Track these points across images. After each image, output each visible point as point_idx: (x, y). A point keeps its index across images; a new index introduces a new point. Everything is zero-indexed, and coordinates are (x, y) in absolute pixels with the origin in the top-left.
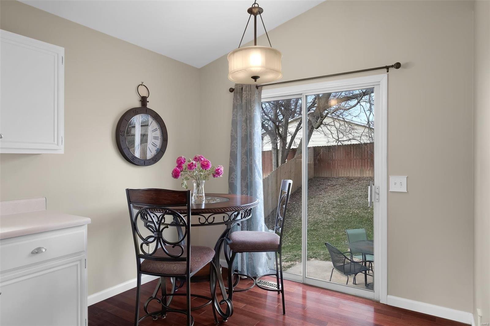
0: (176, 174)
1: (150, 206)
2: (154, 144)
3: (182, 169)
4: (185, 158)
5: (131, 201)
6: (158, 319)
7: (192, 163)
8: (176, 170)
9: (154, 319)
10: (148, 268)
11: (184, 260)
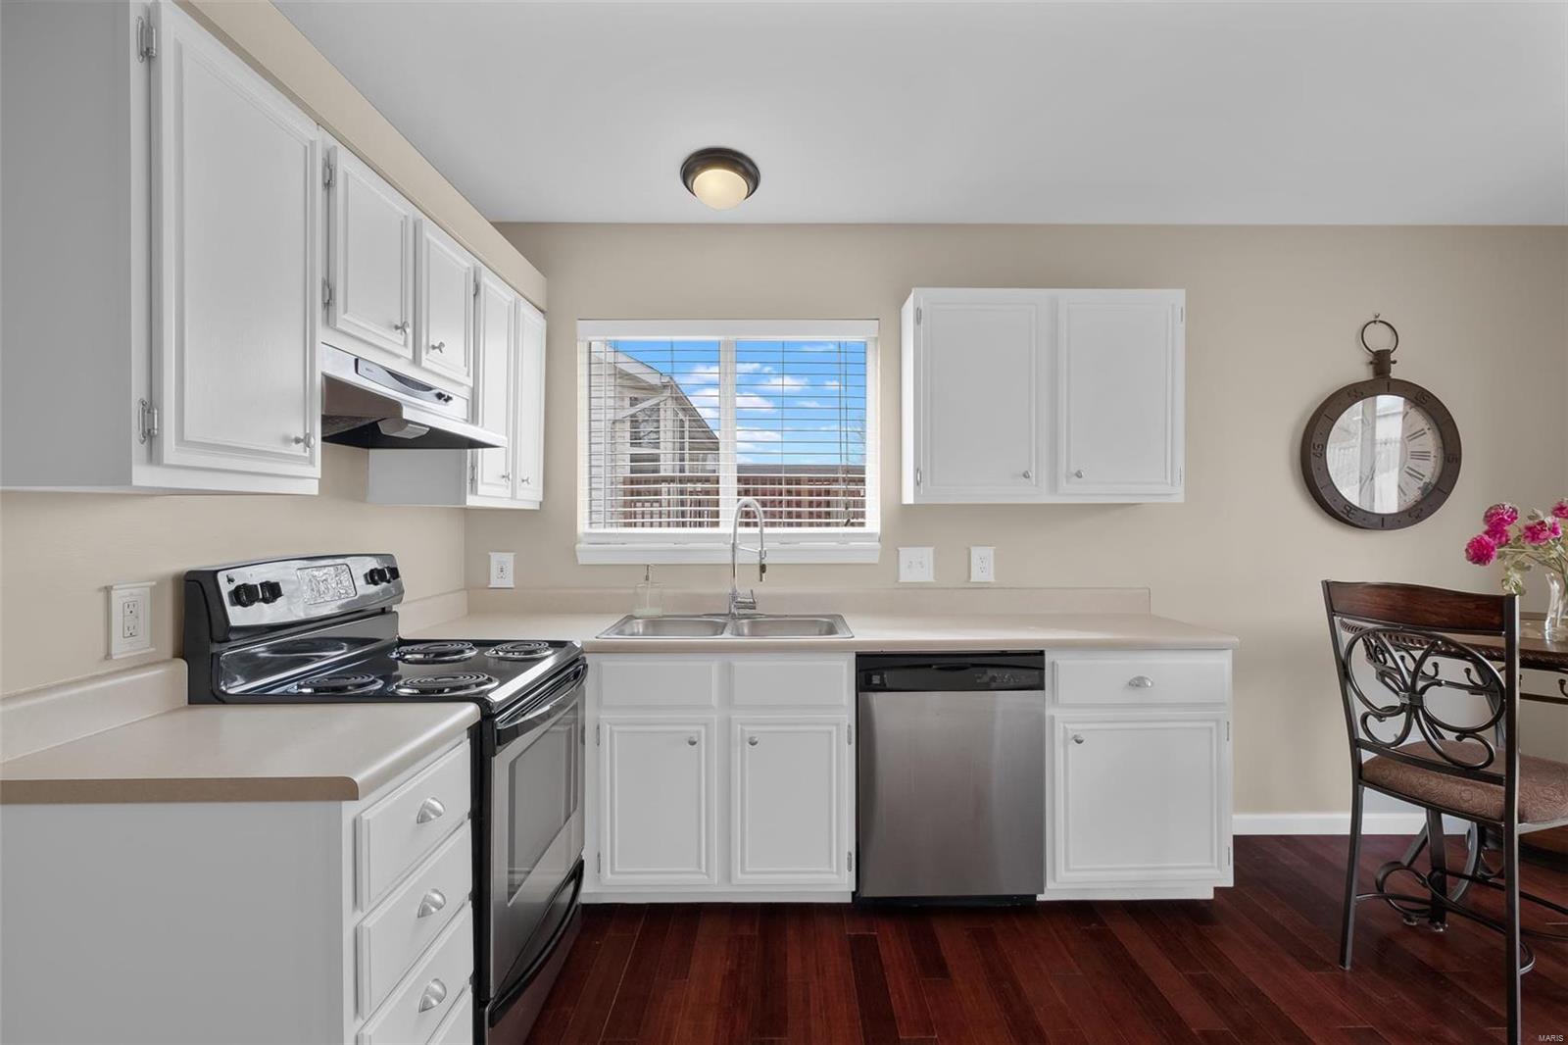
0: (1480, 553)
1: (1385, 625)
2: (1416, 472)
3: (1504, 539)
4: (1518, 508)
5: (1336, 609)
6: (1417, 925)
7: (1542, 523)
8: (1478, 541)
9: (1405, 921)
10: (1383, 778)
11: (1494, 779)
